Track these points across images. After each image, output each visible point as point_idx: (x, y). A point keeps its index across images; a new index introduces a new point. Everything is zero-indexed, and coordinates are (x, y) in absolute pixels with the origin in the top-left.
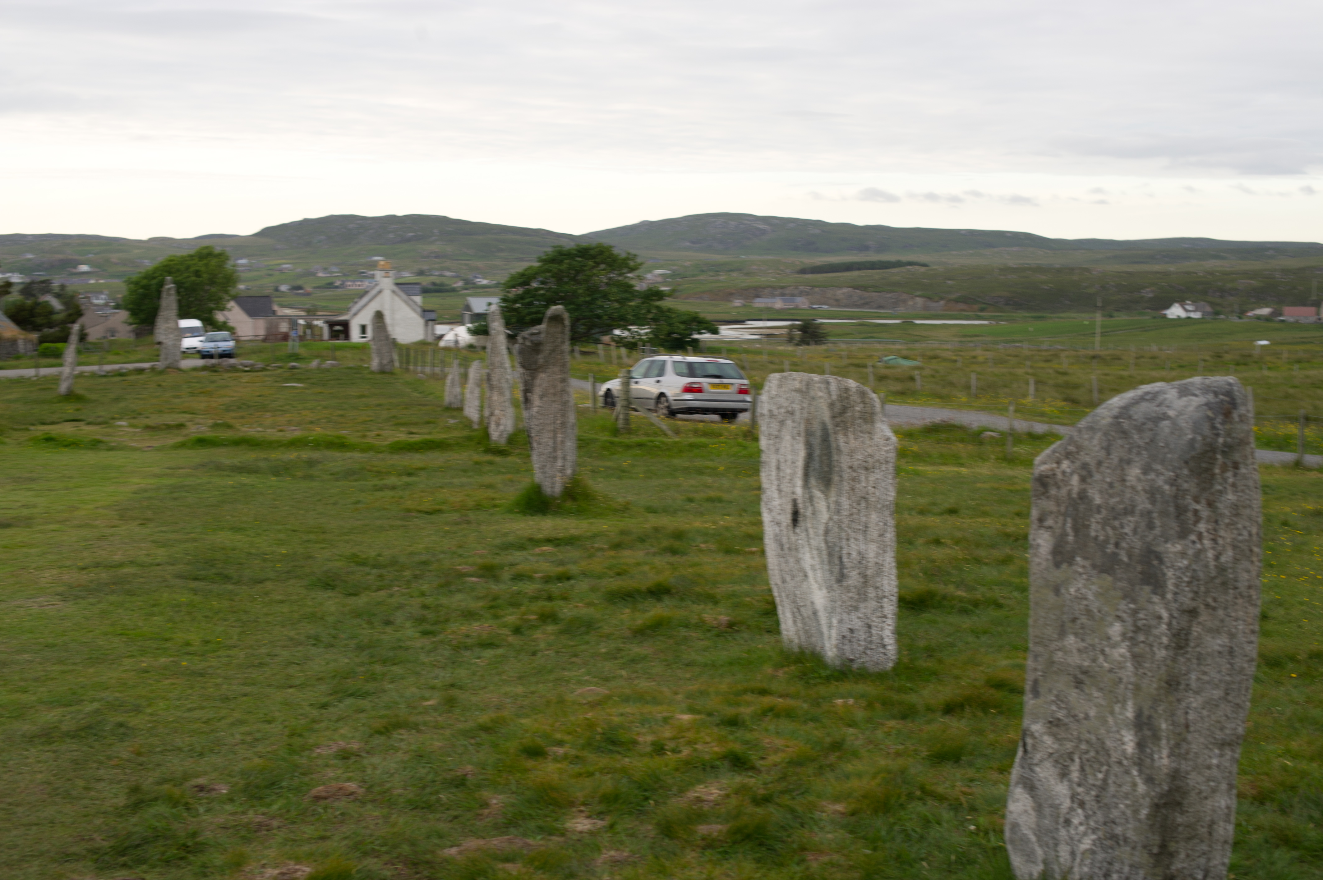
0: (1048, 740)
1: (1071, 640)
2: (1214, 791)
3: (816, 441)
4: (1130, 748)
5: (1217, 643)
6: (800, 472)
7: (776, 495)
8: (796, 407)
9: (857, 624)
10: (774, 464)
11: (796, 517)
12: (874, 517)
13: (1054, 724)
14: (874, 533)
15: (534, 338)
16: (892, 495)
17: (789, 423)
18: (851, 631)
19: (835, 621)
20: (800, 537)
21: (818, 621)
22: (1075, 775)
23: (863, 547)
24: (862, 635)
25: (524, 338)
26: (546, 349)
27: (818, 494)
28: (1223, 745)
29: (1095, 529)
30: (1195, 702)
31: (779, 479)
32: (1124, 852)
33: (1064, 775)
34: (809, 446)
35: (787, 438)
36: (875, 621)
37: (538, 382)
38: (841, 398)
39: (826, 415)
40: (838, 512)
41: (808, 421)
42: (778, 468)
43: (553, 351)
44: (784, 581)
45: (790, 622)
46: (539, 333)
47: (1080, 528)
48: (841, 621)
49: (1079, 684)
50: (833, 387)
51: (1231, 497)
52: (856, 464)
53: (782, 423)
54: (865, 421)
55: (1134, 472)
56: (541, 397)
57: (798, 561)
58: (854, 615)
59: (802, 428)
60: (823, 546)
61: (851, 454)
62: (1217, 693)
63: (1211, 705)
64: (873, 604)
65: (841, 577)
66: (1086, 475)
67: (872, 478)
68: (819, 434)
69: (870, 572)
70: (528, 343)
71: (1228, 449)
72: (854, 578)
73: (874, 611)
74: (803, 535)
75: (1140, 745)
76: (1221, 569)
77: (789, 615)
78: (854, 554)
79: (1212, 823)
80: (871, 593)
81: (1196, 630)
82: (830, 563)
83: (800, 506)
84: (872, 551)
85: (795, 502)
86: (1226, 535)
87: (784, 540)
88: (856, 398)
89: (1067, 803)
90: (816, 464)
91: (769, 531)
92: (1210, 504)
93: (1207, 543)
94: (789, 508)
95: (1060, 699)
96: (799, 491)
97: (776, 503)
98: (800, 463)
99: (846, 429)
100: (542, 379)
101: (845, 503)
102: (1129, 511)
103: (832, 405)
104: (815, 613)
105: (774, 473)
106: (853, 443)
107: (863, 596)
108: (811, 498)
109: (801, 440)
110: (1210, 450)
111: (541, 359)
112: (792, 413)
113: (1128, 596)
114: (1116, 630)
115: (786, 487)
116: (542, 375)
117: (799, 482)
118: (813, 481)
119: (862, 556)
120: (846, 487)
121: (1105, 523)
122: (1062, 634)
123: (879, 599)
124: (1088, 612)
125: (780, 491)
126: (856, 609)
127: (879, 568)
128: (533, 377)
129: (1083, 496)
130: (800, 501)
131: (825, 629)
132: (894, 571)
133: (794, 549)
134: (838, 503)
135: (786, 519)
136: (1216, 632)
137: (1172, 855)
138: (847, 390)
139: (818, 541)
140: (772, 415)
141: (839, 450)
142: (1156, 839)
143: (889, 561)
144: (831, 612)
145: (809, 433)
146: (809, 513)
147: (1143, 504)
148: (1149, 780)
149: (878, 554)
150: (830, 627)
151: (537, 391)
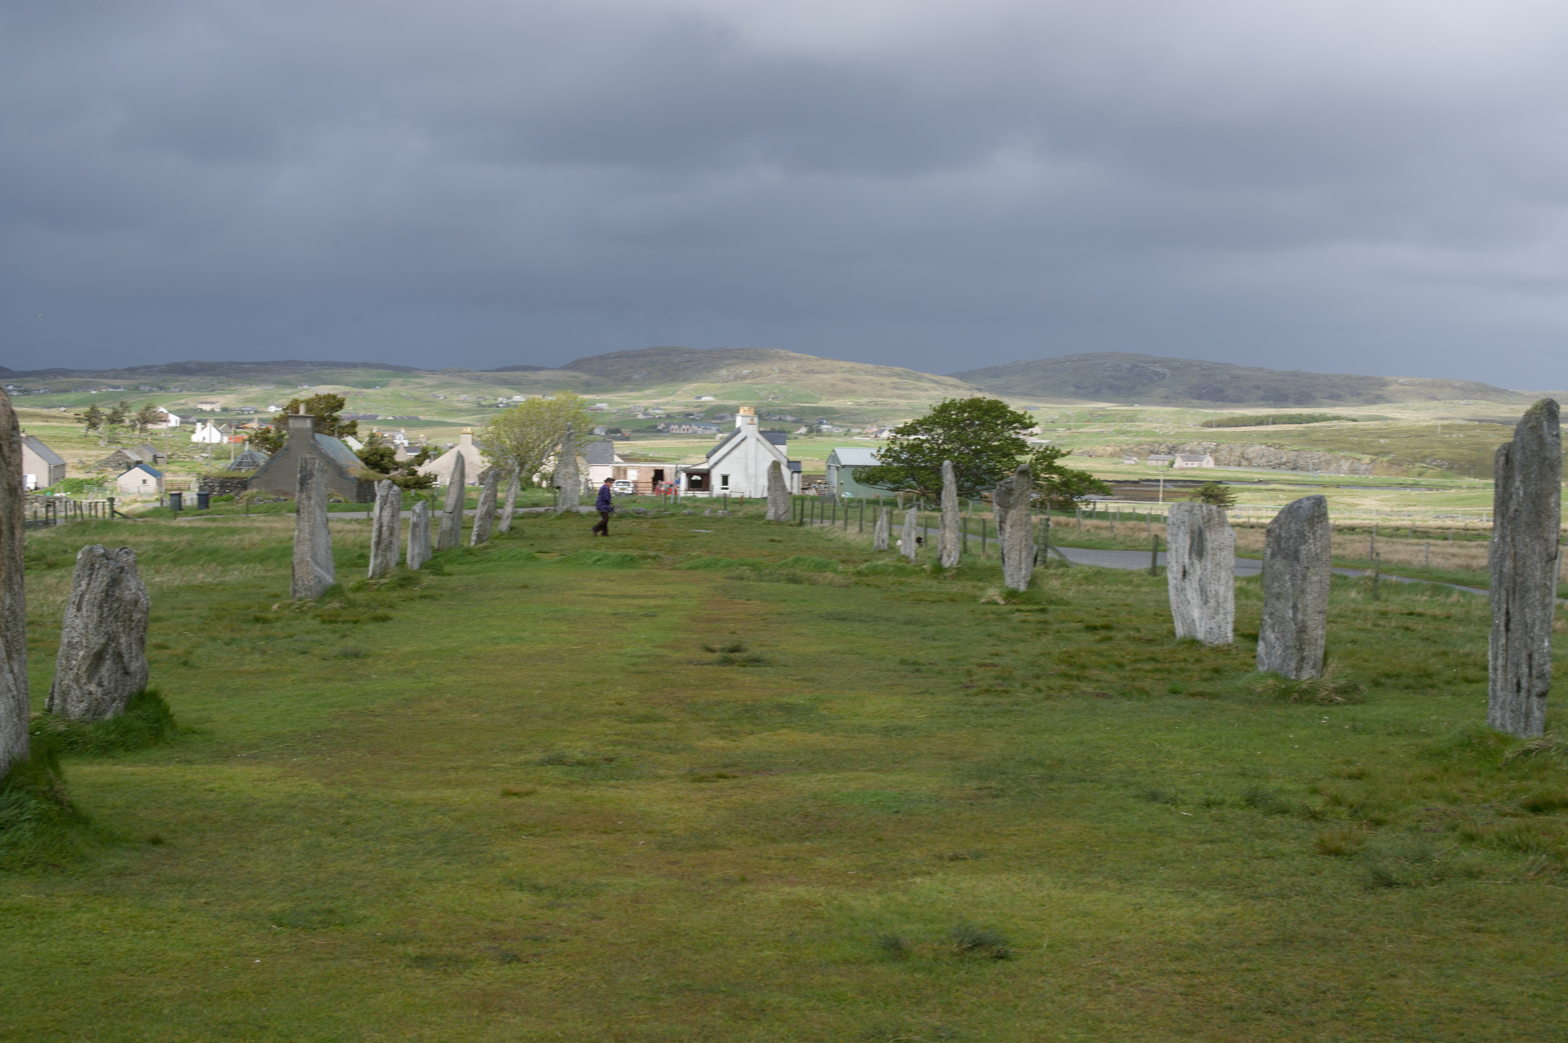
0: (1269, 620)
1: (1276, 584)
2: (1317, 628)
3: (1196, 536)
4: (1291, 615)
5: (1316, 579)
6: (1187, 551)
7: (1175, 564)
8: (1186, 519)
9: (1214, 625)
10: (1174, 549)
11: (1185, 573)
12: (1223, 574)
13: (1271, 614)
14: (1223, 581)
15: (1007, 485)
16: (1233, 563)
17: (1182, 527)
18: (1211, 628)
19: (1203, 624)
20: (1187, 584)
21: (1195, 625)
22: (1276, 630)
23: (1217, 588)
24: (1216, 631)
25: (1001, 486)
26: (1017, 493)
27: (1196, 562)
28: (1320, 612)
29: (1283, 545)
30: (1309, 597)
31: (1177, 556)
32: (1289, 651)
33: (1273, 631)
34: (1192, 538)
35: (1181, 534)
36: (1223, 625)
37: (1009, 515)
38: (1208, 514)
39: (1201, 523)
40: (1205, 570)
41: (1192, 526)
42: (1176, 551)
43: (1020, 495)
44: (1178, 607)
45: (1181, 628)
46: (1011, 482)
47: (1279, 545)
48: (1206, 624)
49: (1278, 599)
50: (1204, 508)
51: (1320, 532)
52: (1215, 547)
53: (1179, 527)
54: (1220, 526)
55: (1293, 525)
56: (1011, 527)
57: (1185, 595)
58: (1212, 621)
59: (1189, 529)
60: (1198, 587)
61: (1213, 542)
62: (1317, 595)
63: (1315, 599)
64: (1221, 616)
65: (1206, 602)
66: (1280, 527)
67: (1223, 554)
68: (1197, 532)
69: (1221, 600)
70: (1003, 489)
71: (1319, 517)
72: (1212, 603)
73: (1223, 619)
74: (1188, 583)
75: (1294, 614)
76: (1317, 554)
77: (1180, 624)
78: (1213, 591)
79: (1316, 639)
80: (1221, 611)
81: (1309, 574)
82: (1202, 595)
83: (1187, 568)
84: (1222, 590)
85: (1184, 567)
86: (1319, 544)
87: (1179, 586)
88: (1215, 514)
89: (1274, 640)
90: (1195, 547)
91: (1172, 582)
92: (1314, 534)
93: (1312, 546)
94: (1181, 570)
95: (1273, 606)
96: (1187, 561)
97: (1175, 568)
98: (1188, 547)
99: (1210, 529)
100: (1013, 514)
101: (1209, 566)
102: (1291, 538)
103: (1203, 517)
104: (1193, 621)
105: (1174, 553)
106: (1214, 537)
107: (1217, 612)
108: (1192, 564)
109: (1188, 535)
110: (1313, 517)
111: (1012, 500)
112: (1184, 522)
113: (1291, 566)
114: (1287, 577)
115: (1180, 561)
116: (1013, 511)
117: (1187, 556)
118: (1194, 556)
119: (1217, 593)
120: (1209, 557)
121: (1285, 543)
122: (1273, 582)
123: (1226, 614)
124: (1280, 573)
125: (1177, 562)
126: (1214, 618)
127: (1226, 599)
128: (1006, 513)
129: (1280, 535)
130: (1187, 566)
131: (1198, 628)
132: (1233, 601)
133: (1184, 590)
134: (1205, 566)
135: (1180, 576)
136: (1315, 575)
137: (1304, 649)
138: (1211, 510)
139: (1195, 585)
140: (1174, 524)
141: (1206, 539)
142: (1298, 644)
143: (1231, 595)
144: (1201, 619)
145: (1192, 532)
146: (1191, 571)
147: (1295, 535)
148: (1296, 624)
149: (1225, 592)
150: (1201, 626)
151: (1009, 522)
